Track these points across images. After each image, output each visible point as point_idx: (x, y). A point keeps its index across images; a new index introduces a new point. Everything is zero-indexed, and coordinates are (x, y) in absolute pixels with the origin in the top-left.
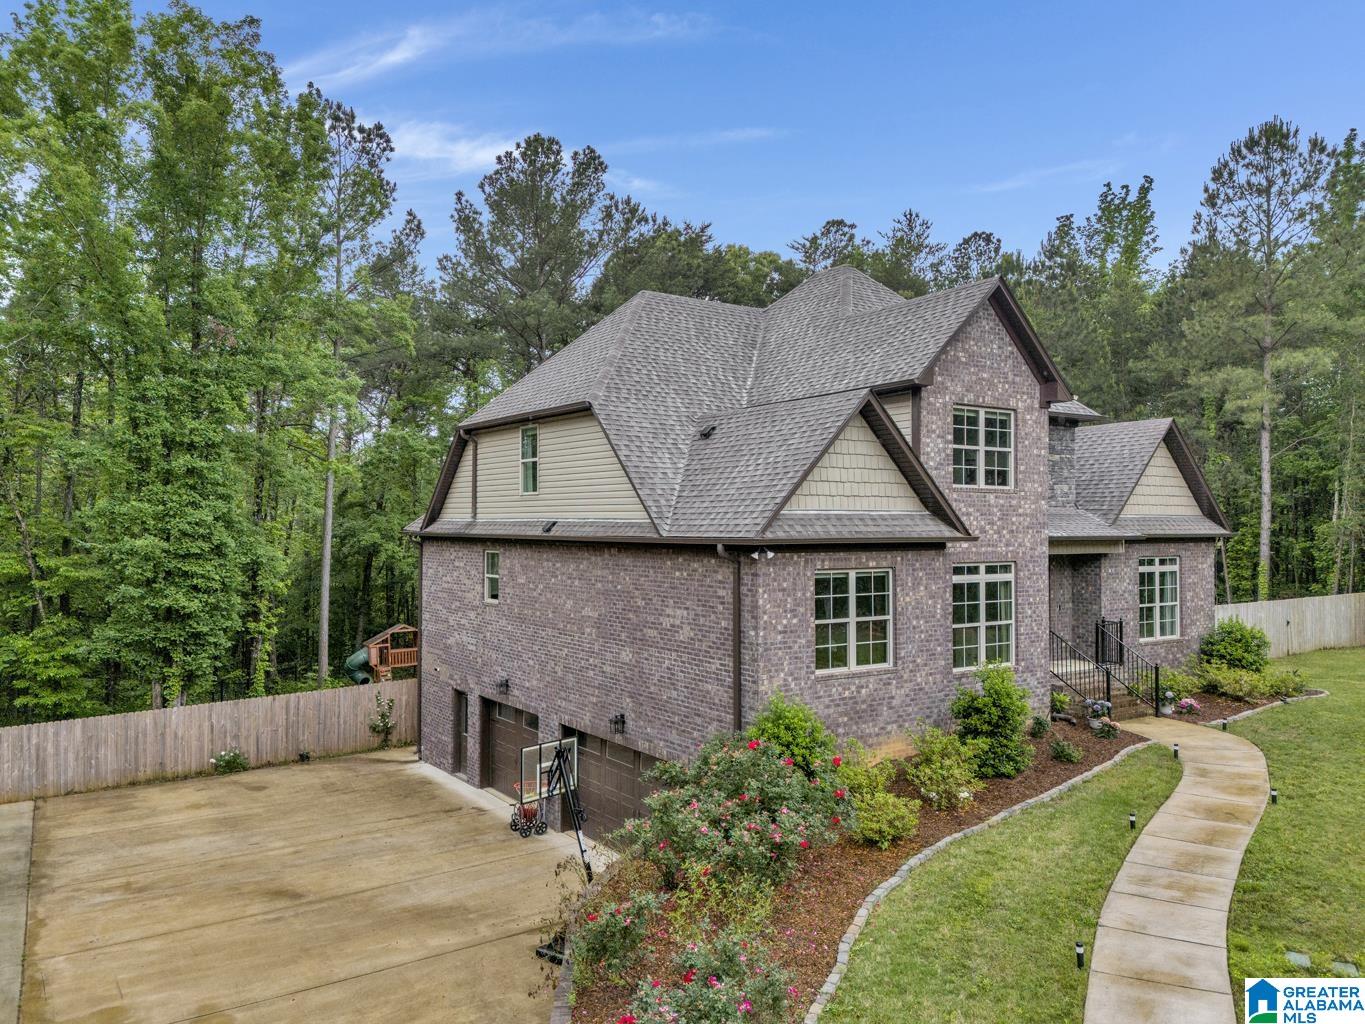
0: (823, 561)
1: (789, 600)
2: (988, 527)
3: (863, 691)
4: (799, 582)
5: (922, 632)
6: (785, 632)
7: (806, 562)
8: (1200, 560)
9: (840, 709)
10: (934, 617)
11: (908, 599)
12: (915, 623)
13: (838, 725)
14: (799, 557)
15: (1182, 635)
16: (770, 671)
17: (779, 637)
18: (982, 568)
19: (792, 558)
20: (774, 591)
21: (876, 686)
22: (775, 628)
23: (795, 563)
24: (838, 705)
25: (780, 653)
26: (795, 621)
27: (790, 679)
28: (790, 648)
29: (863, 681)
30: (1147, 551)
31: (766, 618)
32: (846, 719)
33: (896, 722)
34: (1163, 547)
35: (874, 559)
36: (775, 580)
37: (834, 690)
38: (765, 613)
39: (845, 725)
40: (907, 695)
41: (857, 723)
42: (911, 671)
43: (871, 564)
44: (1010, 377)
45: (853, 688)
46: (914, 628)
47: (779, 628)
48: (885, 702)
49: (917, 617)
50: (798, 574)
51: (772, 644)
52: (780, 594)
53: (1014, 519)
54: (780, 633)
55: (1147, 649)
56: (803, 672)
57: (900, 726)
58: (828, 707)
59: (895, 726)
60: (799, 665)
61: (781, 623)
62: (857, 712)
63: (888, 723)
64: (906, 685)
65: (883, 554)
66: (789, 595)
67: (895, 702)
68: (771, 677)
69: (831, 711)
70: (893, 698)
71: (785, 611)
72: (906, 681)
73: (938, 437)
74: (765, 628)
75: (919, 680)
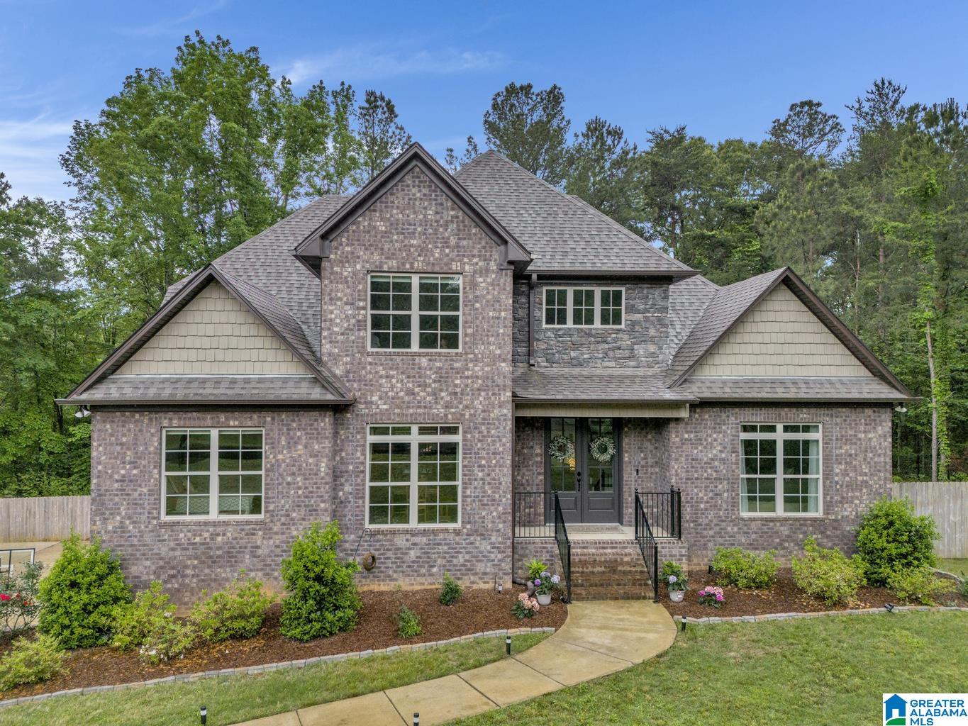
0: (171, 419)
1: (129, 453)
2: (417, 390)
3: (219, 539)
4: (141, 438)
5: (299, 488)
6: (123, 481)
7: (151, 420)
8: (862, 428)
9: (189, 553)
10: (316, 474)
11: (280, 457)
12: (289, 479)
13: (186, 567)
14: (143, 415)
15: (826, 512)
16: (104, 513)
17: (116, 485)
18: (415, 429)
19: (133, 416)
20: (111, 444)
21: (236, 535)
22: (111, 477)
23: (137, 421)
24: (186, 549)
25: (116, 499)
26: (135, 472)
27: (128, 522)
28: (128, 495)
29: (219, 529)
30: (758, 417)
31: (100, 467)
32: (196, 562)
33: (261, 570)
34: (784, 412)
35: (236, 419)
36: (112, 435)
37: (182, 535)
38: (99, 463)
39: (195, 567)
40: (277, 547)
41: (209, 567)
42: (283, 524)
43: (232, 423)
44: (453, 241)
45: (206, 535)
46: (289, 484)
47: (116, 477)
48: (247, 550)
49: (293, 474)
50: (141, 431)
51: (107, 490)
52: (118, 448)
53: (457, 382)
54: (117, 481)
55: (754, 526)
56: (144, 517)
57: (267, 574)
58: (173, 549)
59: (260, 574)
60: (139, 510)
61: (118, 472)
62: (211, 557)
63: (251, 570)
64: (277, 537)
65: (247, 415)
66: (128, 449)
67: (260, 552)
68: (105, 519)
69: (177, 553)
70: (258, 547)
71: (124, 463)
72: (276, 533)
73: (346, 304)
74: (99, 477)
75: (295, 533)
